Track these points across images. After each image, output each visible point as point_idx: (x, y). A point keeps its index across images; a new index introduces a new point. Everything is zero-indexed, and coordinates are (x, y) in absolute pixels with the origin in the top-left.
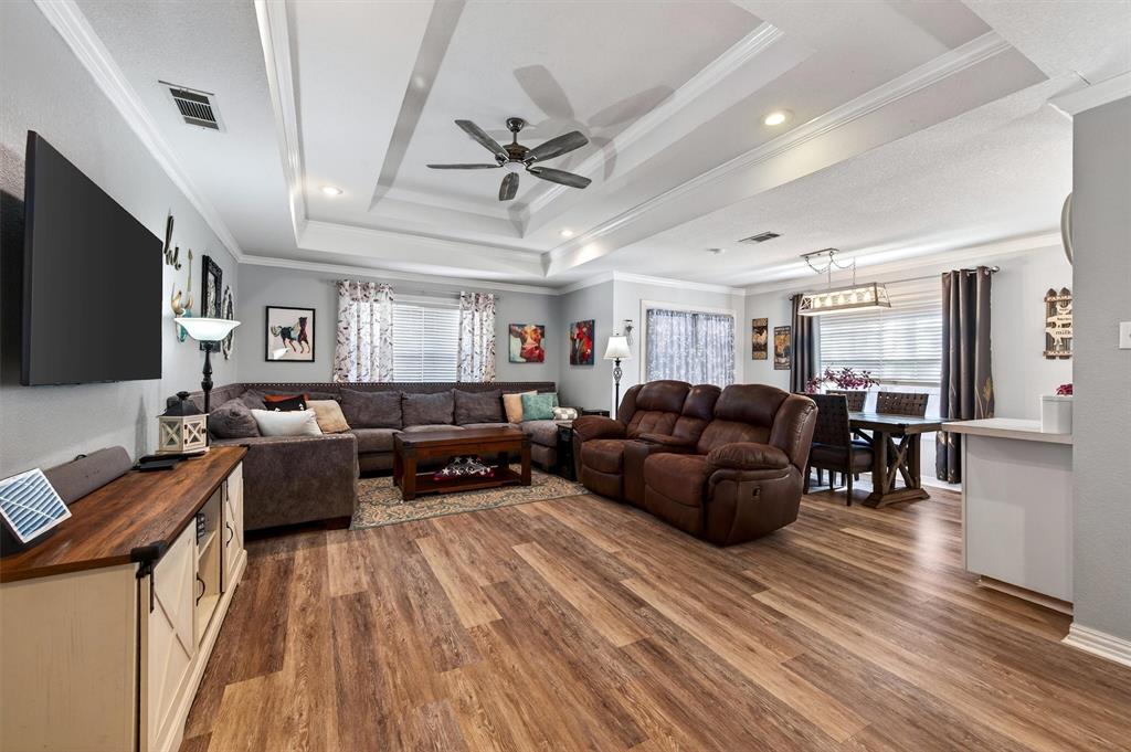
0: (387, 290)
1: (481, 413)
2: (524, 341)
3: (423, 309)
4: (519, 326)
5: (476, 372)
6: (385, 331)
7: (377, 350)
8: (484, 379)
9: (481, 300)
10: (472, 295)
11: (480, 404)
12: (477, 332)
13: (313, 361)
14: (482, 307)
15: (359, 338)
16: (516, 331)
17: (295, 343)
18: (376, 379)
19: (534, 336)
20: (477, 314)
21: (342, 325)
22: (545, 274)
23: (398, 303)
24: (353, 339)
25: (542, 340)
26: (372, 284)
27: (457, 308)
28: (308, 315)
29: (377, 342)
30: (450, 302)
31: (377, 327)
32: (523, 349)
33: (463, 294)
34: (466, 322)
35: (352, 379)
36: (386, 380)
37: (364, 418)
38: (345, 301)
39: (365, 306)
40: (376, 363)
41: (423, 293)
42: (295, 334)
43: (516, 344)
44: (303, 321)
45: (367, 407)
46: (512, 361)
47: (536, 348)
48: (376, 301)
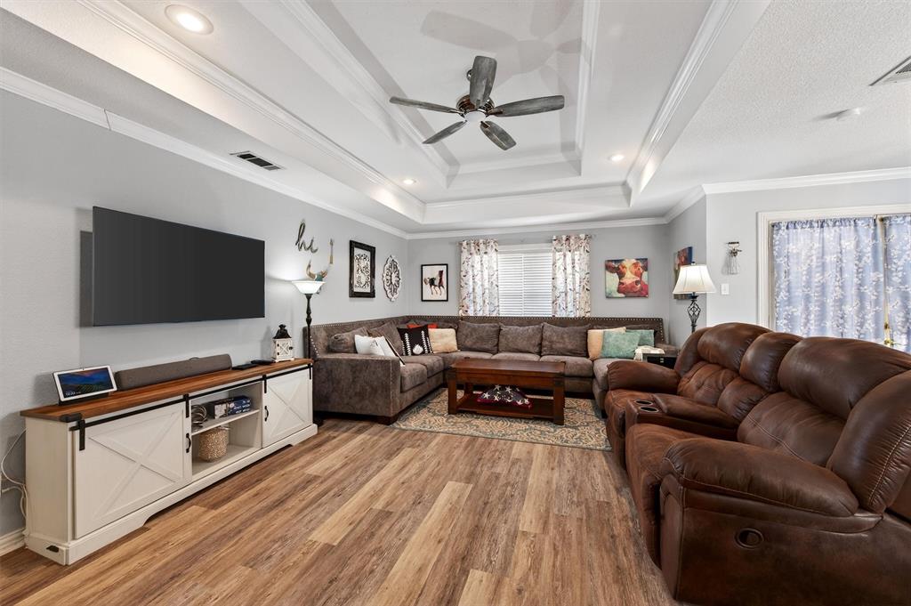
0: (492, 244)
1: (561, 346)
2: (621, 275)
3: (523, 256)
4: (616, 261)
5: (570, 308)
6: (490, 276)
7: (487, 291)
8: (579, 314)
9: (572, 241)
10: (562, 237)
11: (562, 338)
12: (569, 270)
13: (447, 300)
14: (573, 248)
15: (474, 282)
16: (614, 267)
17: (437, 288)
18: (487, 314)
19: (634, 270)
20: (569, 254)
21: (463, 274)
22: (629, 204)
23: (501, 253)
24: (471, 283)
25: (645, 274)
26: (481, 241)
27: (550, 251)
28: (444, 268)
29: (486, 285)
30: (545, 246)
31: (486, 273)
32: (621, 283)
33: (554, 238)
34: (559, 263)
35: (471, 313)
36: (494, 315)
37: (468, 343)
38: (465, 255)
39: (477, 258)
40: (487, 301)
41: (522, 242)
42: (437, 282)
43: (613, 280)
44: (441, 273)
45: (472, 335)
46: (609, 297)
47: (637, 282)
48: (486, 253)
